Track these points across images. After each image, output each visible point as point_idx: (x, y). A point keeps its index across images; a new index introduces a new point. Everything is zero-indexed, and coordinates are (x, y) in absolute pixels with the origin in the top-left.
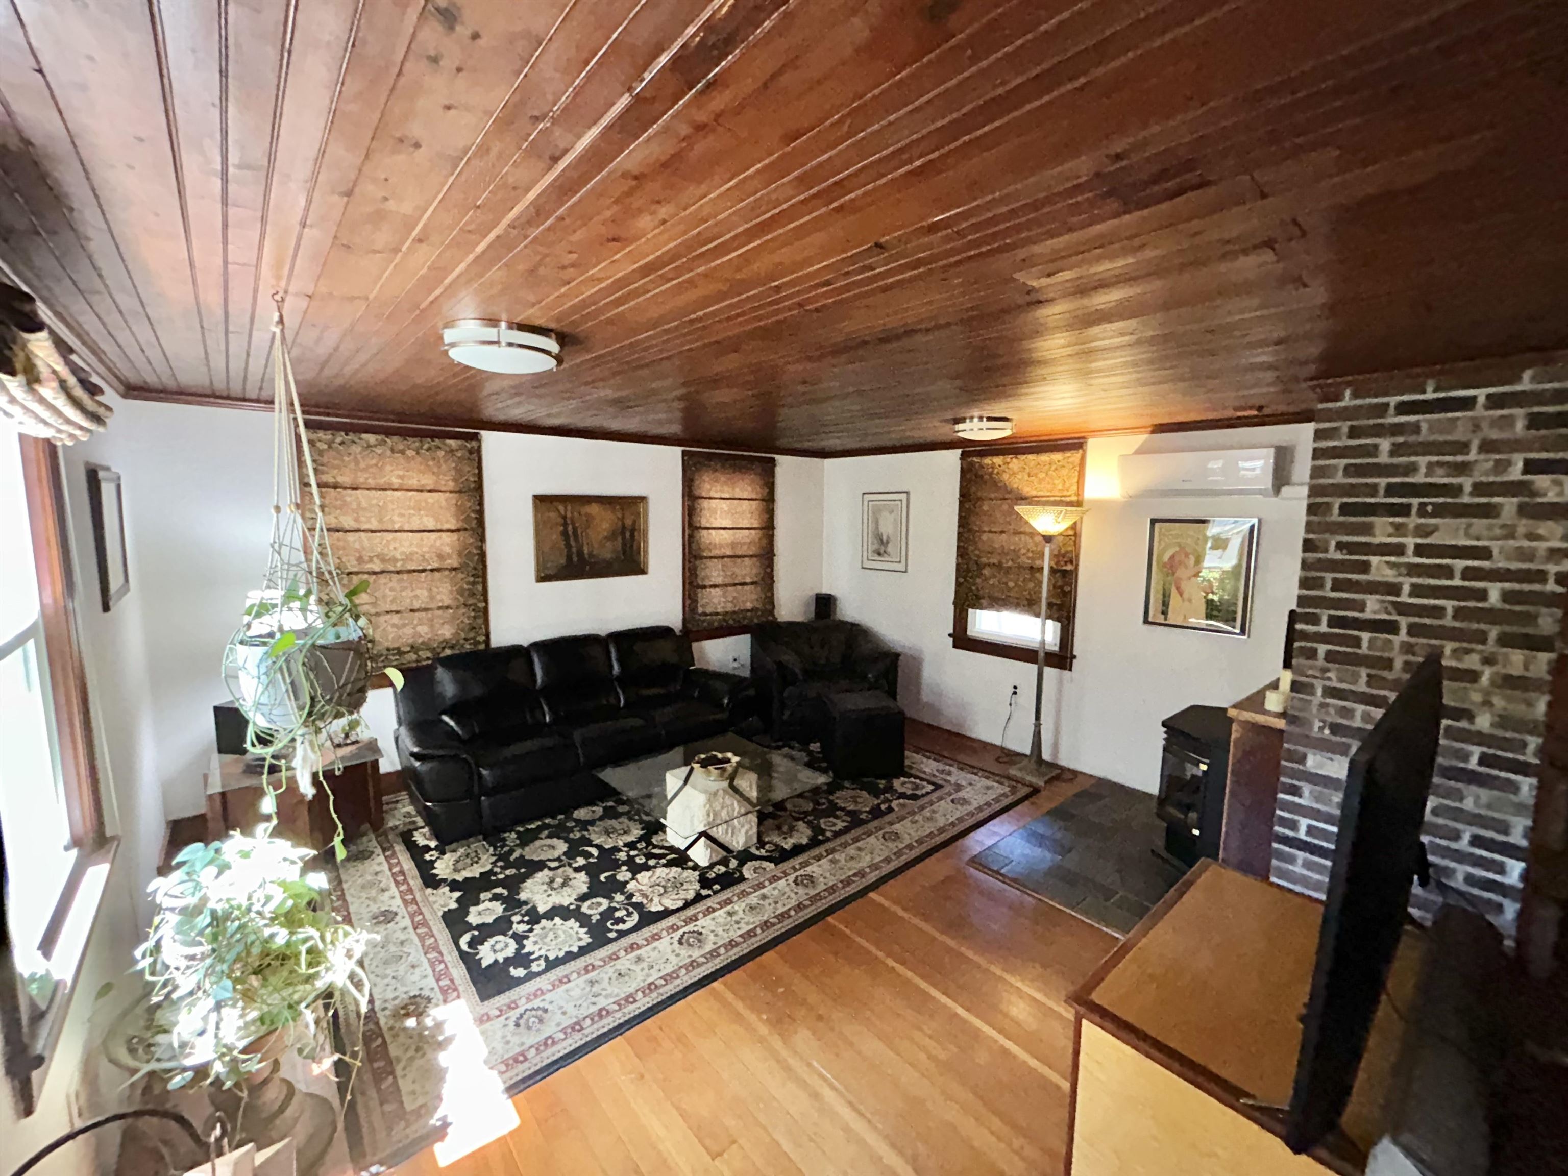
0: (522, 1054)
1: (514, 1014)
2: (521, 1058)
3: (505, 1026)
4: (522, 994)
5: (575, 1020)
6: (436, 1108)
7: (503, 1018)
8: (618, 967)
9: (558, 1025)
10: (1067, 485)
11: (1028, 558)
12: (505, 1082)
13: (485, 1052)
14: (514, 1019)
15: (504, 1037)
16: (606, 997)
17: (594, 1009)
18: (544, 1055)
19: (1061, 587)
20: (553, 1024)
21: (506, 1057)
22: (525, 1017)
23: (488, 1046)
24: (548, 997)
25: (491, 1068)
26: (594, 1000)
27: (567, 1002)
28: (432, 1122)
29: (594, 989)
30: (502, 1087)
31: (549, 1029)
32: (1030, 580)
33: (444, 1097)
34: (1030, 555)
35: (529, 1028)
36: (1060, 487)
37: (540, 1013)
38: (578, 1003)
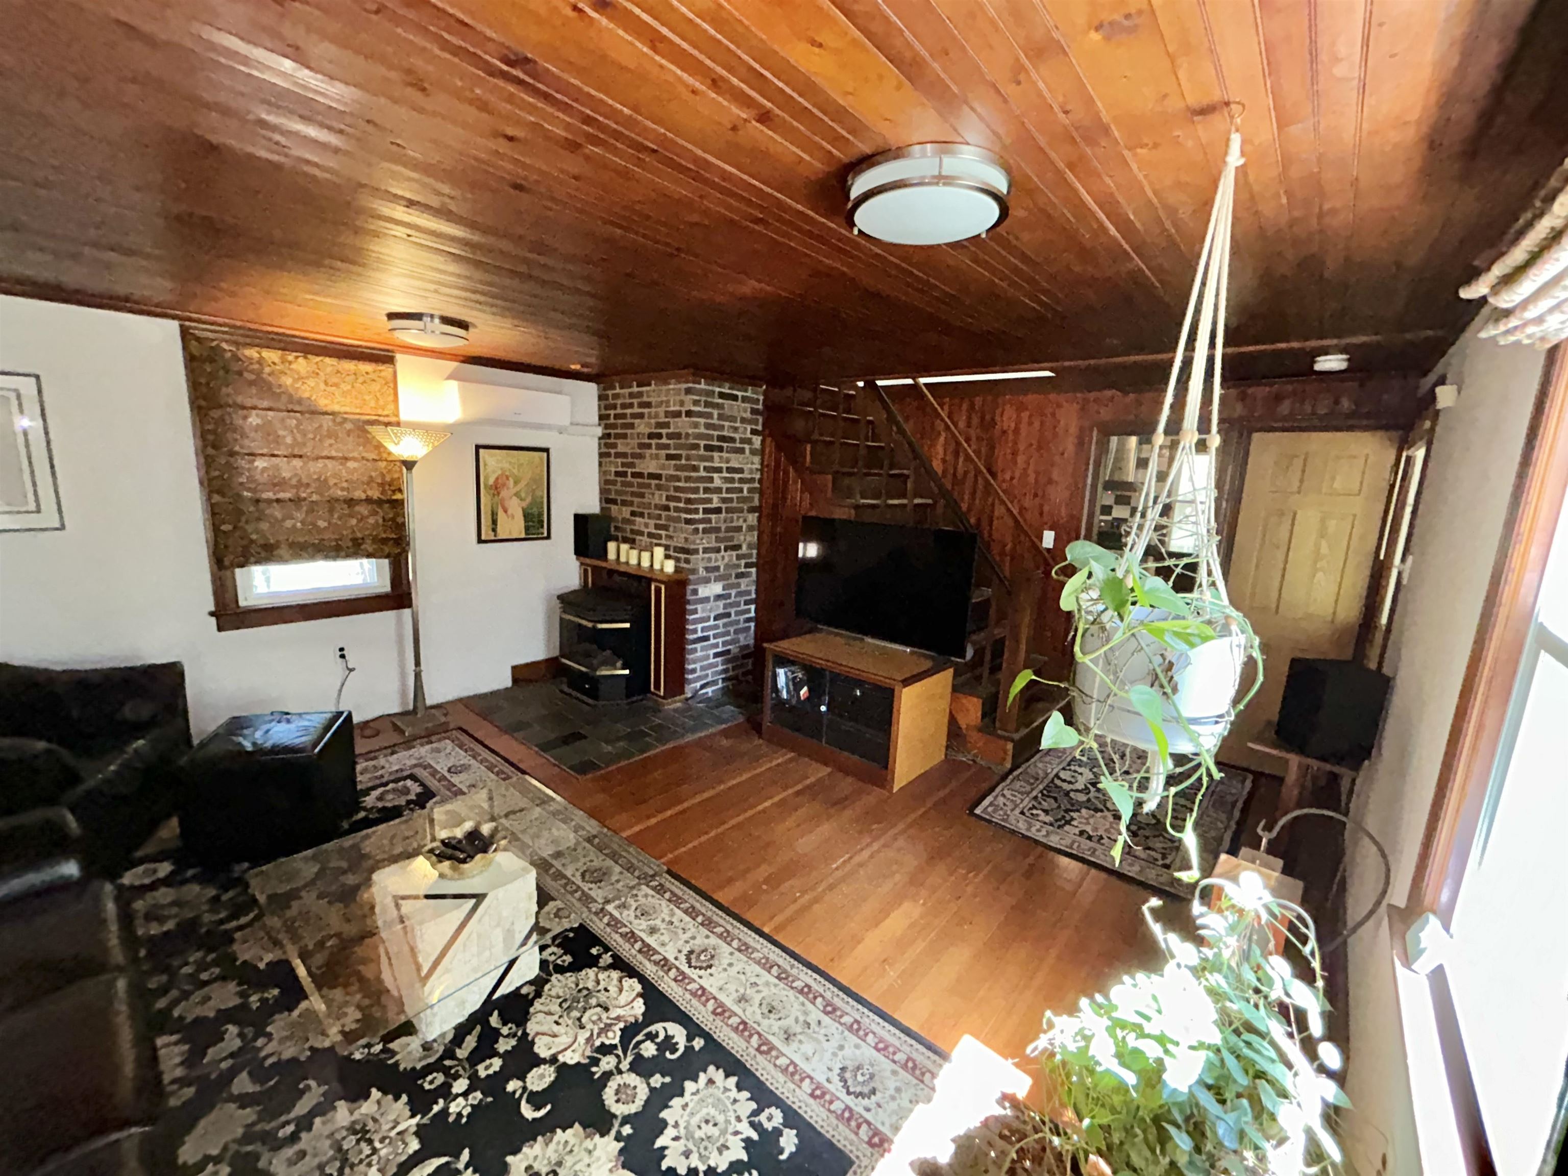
0: (905, 1067)
1: (858, 1105)
2: (910, 1064)
3: (879, 1106)
4: (824, 1114)
5: (846, 1033)
6: (997, 1118)
7: (868, 1116)
8: (759, 1017)
9: (857, 1047)
10: (381, 402)
11: (343, 489)
12: (941, 1066)
13: (920, 1108)
14: (866, 1102)
15: (893, 1098)
16: (806, 1013)
17: (826, 1020)
18: (897, 1043)
19: (393, 520)
20: (858, 1052)
21: (915, 1081)
22: (858, 1089)
23: (911, 1111)
24: (821, 1078)
25: (933, 1089)
26: (814, 1025)
27: (824, 1050)
28: (1009, 1112)
29: (798, 1029)
30: (947, 1066)
31: (867, 1053)
32: (351, 516)
33: (982, 1119)
34: (345, 485)
35: (872, 1077)
36: (373, 404)
37: (848, 1075)
38: (823, 1039)
